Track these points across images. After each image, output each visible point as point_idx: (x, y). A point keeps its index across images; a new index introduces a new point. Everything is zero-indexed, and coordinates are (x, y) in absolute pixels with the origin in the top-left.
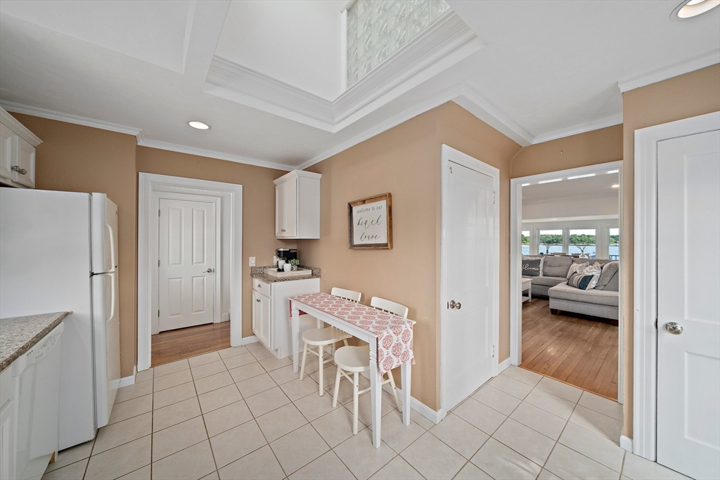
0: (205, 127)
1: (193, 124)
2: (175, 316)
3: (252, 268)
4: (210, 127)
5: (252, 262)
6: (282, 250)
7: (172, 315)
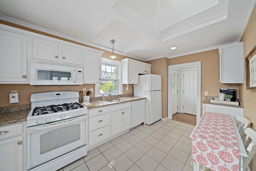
0: (175, 48)
1: (172, 49)
2: (188, 109)
3: (206, 96)
4: (177, 47)
5: (206, 93)
6: (222, 89)
7: (187, 109)
